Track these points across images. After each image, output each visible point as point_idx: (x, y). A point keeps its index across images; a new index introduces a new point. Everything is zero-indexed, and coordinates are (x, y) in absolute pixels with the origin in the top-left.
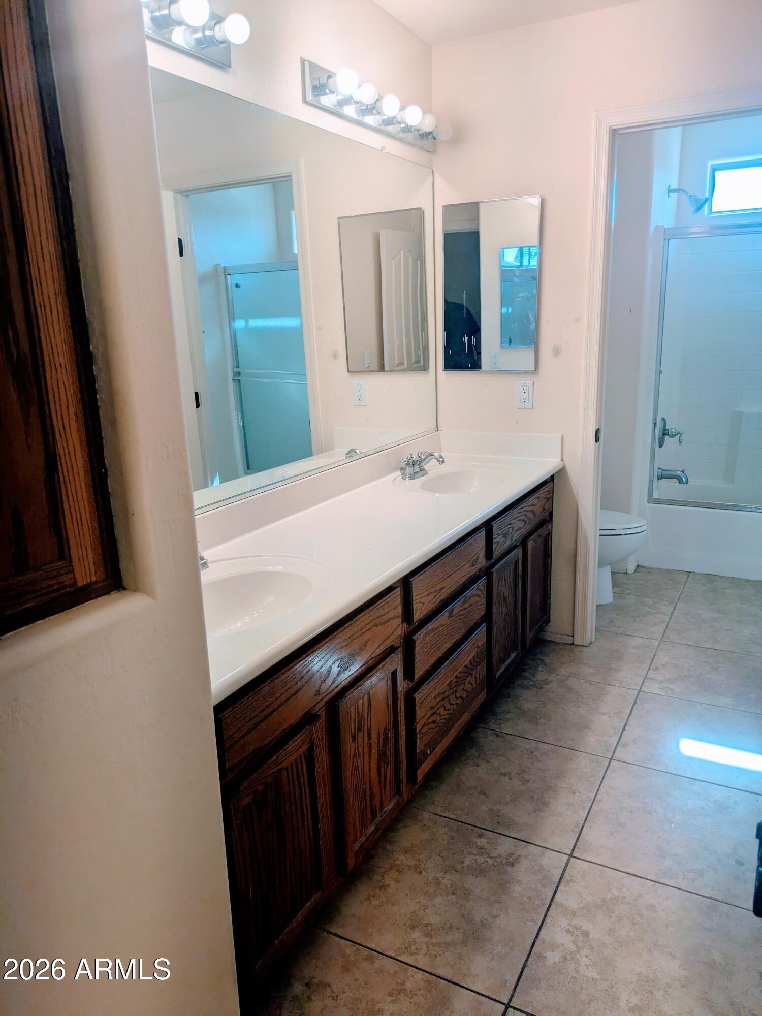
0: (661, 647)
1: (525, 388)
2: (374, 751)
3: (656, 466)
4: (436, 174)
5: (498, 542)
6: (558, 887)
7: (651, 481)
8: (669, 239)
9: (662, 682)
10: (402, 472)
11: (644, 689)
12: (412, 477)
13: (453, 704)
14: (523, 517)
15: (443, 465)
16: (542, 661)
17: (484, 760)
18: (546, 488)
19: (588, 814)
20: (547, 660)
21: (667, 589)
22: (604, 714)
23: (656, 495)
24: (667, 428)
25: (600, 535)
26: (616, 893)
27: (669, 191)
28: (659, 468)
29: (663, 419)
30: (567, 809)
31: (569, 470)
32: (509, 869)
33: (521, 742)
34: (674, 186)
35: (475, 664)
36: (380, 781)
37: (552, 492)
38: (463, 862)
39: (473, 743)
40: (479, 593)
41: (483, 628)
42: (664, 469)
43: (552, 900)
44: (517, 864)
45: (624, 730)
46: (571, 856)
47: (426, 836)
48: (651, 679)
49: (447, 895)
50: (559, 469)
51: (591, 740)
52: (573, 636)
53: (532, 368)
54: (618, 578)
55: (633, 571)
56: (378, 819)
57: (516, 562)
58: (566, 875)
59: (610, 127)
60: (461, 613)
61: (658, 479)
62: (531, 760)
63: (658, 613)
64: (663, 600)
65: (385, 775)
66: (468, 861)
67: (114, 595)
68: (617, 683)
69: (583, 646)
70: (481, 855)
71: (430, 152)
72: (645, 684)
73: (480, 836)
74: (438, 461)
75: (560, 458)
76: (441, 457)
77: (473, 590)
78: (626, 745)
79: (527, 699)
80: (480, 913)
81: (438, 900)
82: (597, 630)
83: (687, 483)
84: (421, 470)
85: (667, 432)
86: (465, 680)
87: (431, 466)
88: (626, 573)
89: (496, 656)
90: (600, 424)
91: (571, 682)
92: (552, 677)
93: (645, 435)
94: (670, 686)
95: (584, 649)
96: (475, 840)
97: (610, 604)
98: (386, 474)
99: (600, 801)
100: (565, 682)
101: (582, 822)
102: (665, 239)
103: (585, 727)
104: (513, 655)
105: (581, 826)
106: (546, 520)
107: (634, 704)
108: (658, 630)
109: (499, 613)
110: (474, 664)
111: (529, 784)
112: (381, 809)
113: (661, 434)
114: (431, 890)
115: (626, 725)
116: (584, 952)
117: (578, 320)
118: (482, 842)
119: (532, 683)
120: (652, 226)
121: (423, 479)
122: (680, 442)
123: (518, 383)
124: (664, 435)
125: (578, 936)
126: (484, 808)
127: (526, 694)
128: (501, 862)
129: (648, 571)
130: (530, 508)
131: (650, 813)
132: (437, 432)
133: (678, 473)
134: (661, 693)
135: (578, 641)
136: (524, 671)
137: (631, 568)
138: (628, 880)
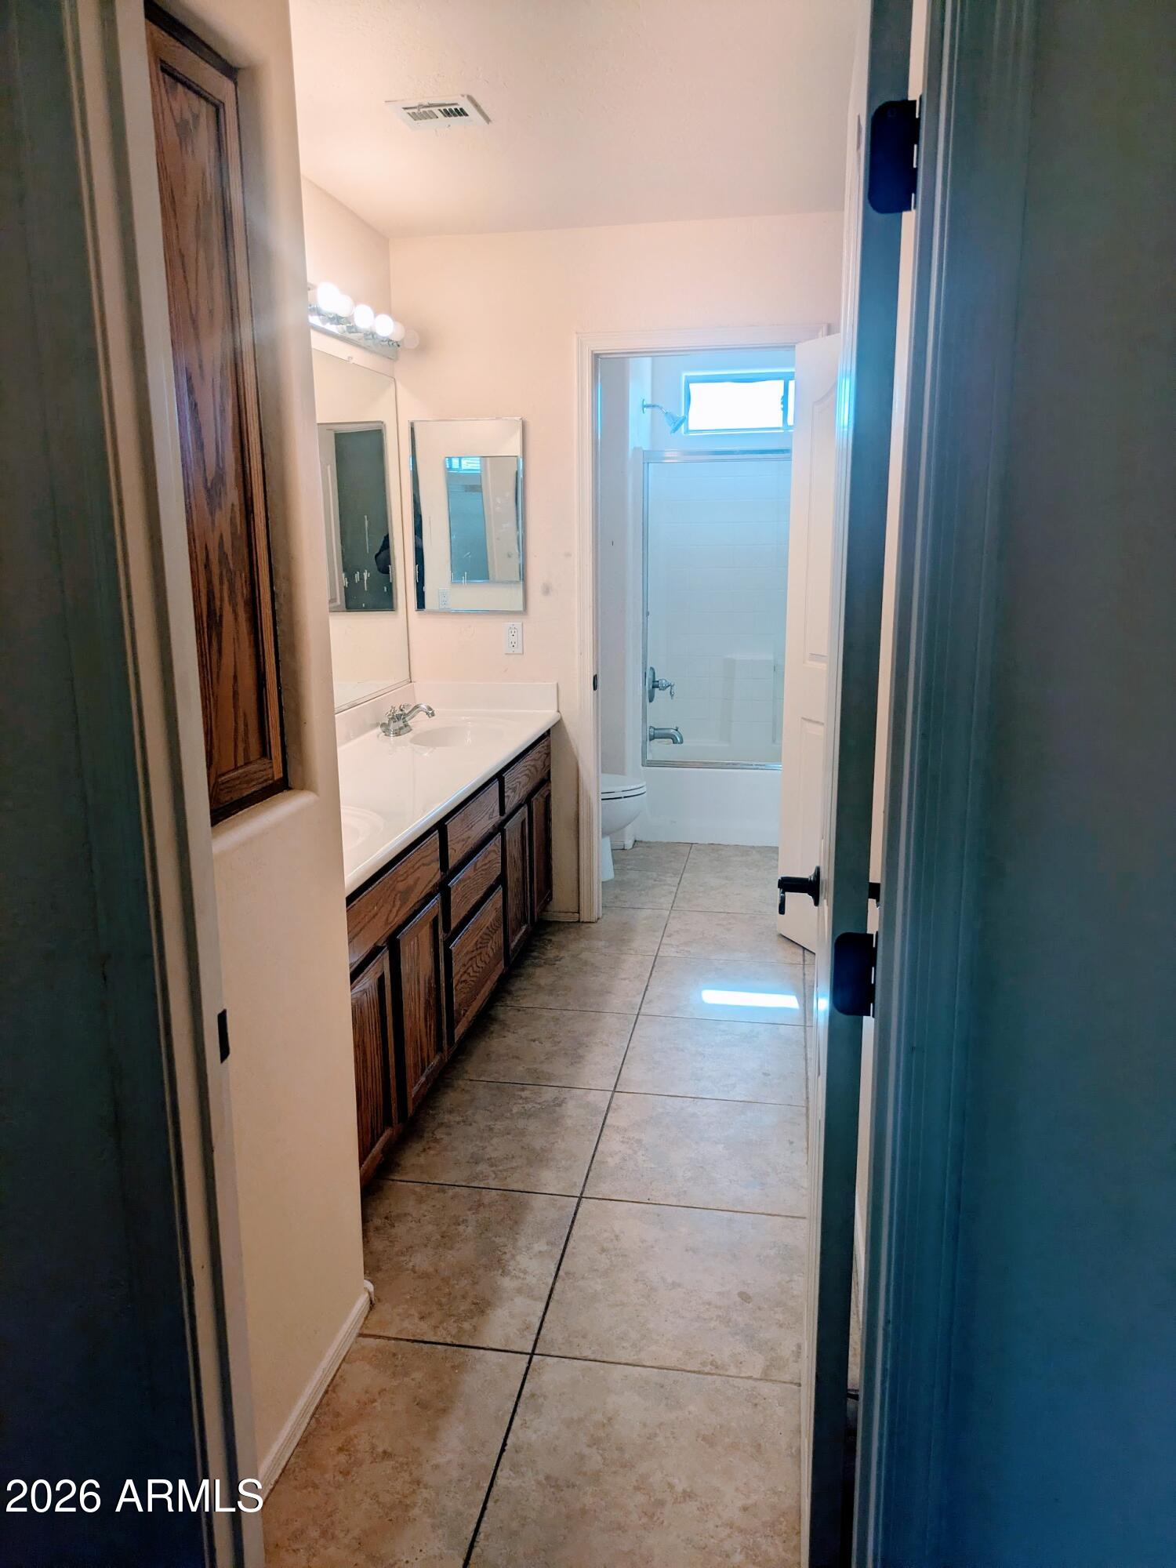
0: (672, 915)
1: (513, 631)
2: (422, 999)
3: (648, 725)
4: (397, 382)
5: (508, 796)
6: (607, 1114)
7: (644, 743)
8: (648, 463)
9: (678, 946)
10: (384, 728)
11: (660, 954)
12: (397, 733)
13: (479, 967)
14: (527, 772)
15: (433, 718)
16: (550, 940)
17: (509, 1031)
18: (544, 743)
19: (624, 1059)
20: (554, 939)
21: (671, 861)
22: (625, 979)
23: (649, 757)
24: (657, 680)
25: (602, 799)
26: (661, 1110)
27: (644, 406)
28: (651, 727)
29: (652, 669)
30: (603, 1059)
31: (566, 722)
32: (557, 1109)
33: (544, 1013)
34: (648, 402)
35: (495, 928)
36: (427, 1032)
37: (549, 746)
38: (511, 1110)
39: (492, 1020)
40: (495, 849)
41: (500, 890)
42: (656, 727)
43: (603, 1124)
44: (564, 1105)
45: (646, 990)
46: (614, 1091)
47: (467, 1097)
48: (666, 944)
49: (503, 1136)
50: (556, 721)
51: (616, 1002)
52: (579, 913)
53: (521, 609)
54: (618, 852)
55: (631, 847)
56: (427, 1071)
57: (523, 823)
58: (612, 1105)
59: (592, 351)
60: (483, 868)
61: (650, 740)
62: (558, 1026)
63: (665, 885)
64: (668, 873)
65: (430, 1026)
66: (515, 1110)
67: (286, 793)
68: (632, 952)
69: (590, 922)
70: (527, 1103)
71: (391, 359)
72: (661, 949)
73: (523, 1090)
74: (427, 714)
75: (556, 709)
76: (430, 709)
77: (489, 847)
78: (650, 1001)
79: (542, 976)
80: (538, 1143)
81: (495, 1141)
82: (604, 907)
83: (682, 742)
84: (406, 726)
85: (657, 683)
86: (488, 943)
87: (419, 722)
88: (624, 849)
89: (512, 924)
90: (597, 670)
91: (585, 955)
92: (563, 954)
93: (635, 688)
94: (686, 949)
95: (592, 926)
96: (519, 1093)
97: (611, 880)
98: (367, 731)
99: (634, 1048)
100: (580, 956)
101: (620, 1066)
102: (644, 463)
103: (605, 992)
104: (524, 928)
105: (619, 1069)
106: (544, 782)
107: (653, 968)
108: (666, 901)
109: (513, 876)
110: (492, 930)
111: (561, 1044)
112: (429, 1063)
113: (651, 687)
114: (486, 1135)
115: (647, 986)
116: (640, 1153)
117: (568, 555)
118: (525, 1094)
119: (543, 961)
120: (631, 447)
121: (410, 735)
122: (672, 695)
123: (507, 624)
124: (653, 687)
125: (632, 1144)
126: (520, 1068)
127: (538, 971)
128: (548, 1105)
129: (647, 845)
130: (532, 764)
131: (682, 1050)
132: (410, 684)
133: (672, 731)
134: (678, 955)
135: (584, 917)
136: (533, 951)
137: (629, 843)
138: (669, 1100)
